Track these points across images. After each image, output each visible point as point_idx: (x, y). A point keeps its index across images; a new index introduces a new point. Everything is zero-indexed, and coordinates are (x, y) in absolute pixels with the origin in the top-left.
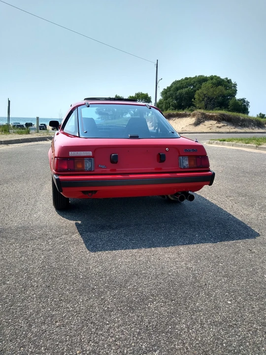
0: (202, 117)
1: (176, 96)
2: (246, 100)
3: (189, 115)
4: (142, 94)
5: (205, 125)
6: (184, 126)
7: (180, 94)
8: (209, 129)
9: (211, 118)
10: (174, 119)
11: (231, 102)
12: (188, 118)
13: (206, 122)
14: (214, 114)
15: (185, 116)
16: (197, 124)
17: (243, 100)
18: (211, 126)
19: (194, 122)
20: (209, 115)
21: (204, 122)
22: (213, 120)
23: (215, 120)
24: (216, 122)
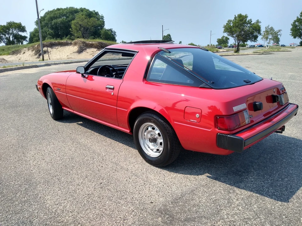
0: (84, 46)
1: (52, 26)
2: (113, 30)
3: (71, 44)
4: (14, 23)
5: (88, 53)
6: (68, 54)
7: (56, 24)
8: (92, 55)
9: (91, 46)
10: (57, 47)
11: (102, 32)
12: (71, 46)
13: (87, 49)
14: (94, 43)
15: (66, 44)
16: (80, 51)
17: (111, 30)
18: (92, 53)
19: (77, 50)
20: (89, 43)
21: (85, 49)
22: (93, 48)
23: (95, 47)
24: (96, 49)
